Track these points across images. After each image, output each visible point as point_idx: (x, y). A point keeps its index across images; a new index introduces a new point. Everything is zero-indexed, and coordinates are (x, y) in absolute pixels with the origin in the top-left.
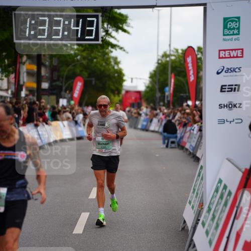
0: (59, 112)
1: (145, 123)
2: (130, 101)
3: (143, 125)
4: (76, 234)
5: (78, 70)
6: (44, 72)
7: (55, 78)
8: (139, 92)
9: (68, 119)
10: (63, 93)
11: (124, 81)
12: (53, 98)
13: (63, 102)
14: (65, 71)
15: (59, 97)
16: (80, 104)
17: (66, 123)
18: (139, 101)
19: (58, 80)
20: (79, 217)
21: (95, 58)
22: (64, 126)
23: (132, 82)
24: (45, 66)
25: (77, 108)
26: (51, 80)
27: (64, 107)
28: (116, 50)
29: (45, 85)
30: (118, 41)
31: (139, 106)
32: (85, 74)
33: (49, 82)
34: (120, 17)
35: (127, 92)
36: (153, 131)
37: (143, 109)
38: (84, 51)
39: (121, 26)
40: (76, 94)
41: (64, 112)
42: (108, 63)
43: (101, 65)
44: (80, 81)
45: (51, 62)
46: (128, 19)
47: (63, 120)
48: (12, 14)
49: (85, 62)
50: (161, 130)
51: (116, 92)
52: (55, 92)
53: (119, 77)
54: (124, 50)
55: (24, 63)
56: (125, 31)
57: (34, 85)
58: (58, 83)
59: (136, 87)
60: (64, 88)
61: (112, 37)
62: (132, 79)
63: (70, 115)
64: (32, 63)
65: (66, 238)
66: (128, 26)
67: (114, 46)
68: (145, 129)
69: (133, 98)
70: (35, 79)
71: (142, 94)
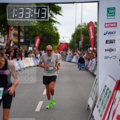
0: (29, 53)
2: (63, 48)
3: (68, 59)
4: (37, 112)
5: (37, 33)
6: (21, 34)
7: (27, 37)
8: (67, 44)
9: (33, 56)
10: (30, 44)
11: (59, 38)
12: (26, 46)
13: (30, 48)
14: (32, 33)
15: (29, 46)
16: (39, 49)
17: (32, 58)
18: (66, 48)
19: (28, 38)
20: (38, 103)
21: (46, 27)
22: (31, 60)
23: (63, 38)
24: (22, 31)
25: (37, 51)
26: (25, 38)
27: (31, 51)
28: (56, 23)
29: (22, 40)
30: (57, 19)
31: (67, 50)
32: (41, 35)
33: (24, 39)
34: (58, 8)
35: (61, 43)
36: (73, 62)
37: (68, 52)
38: (40, 24)
39: (58, 12)
40: (37, 45)
41: (31, 53)
42: (52, 30)
43: (49, 31)
44: (39, 38)
45: (25, 29)
47: (30, 57)
48: (6, 7)
49: (40, 29)
50: (77, 61)
51: (56, 44)
52: (27, 44)
53: (57, 36)
54: (60, 24)
55: (11, 30)
56: (60, 14)
57: (17, 40)
58: (28, 39)
59: (65, 41)
60: (31, 42)
61: (54, 17)
62: (63, 37)
63: (34, 55)
64: (16, 30)
65: (32, 113)
66: (62, 12)
67: (55, 22)
68: (70, 61)
69: (64, 46)
70: (17, 37)
71: (68, 44)
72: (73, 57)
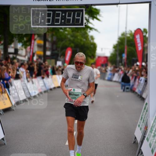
1: (110, 76)
2: (101, 63)
3: (108, 78)
6: (48, 45)
7: (54, 48)
8: (106, 57)
10: (59, 58)
12: (53, 61)
13: (59, 63)
14: (61, 44)
15: (57, 60)
18: (106, 62)
19: (56, 49)
24: (48, 41)
26: (52, 50)
28: (92, 31)
29: (48, 53)
31: (106, 65)
34: (95, 11)
35: (99, 57)
36: (115, 81)
39: (95, 16)
40: (67, 58)
44: (70, 50)
45: (52, 39)
46: (100, 11)
49: (72, 39)
50: (120, 80)
51: (92, 57)
52: (54, 57)
53: (94, 47)
54: (97, 31)
55: (35, 40)
56: (98, 19)
57: (42, 53)
58: (56, 52)
60: (60, 55)
61: (90, 23)
64: (40, 39)
65: (61, 147)
66: (100, 16)
67: (91, 29)
68: (110, 80)
69: (103, 61)
70: (42, 49)
71: (109, 58)
72: (114, 75)
